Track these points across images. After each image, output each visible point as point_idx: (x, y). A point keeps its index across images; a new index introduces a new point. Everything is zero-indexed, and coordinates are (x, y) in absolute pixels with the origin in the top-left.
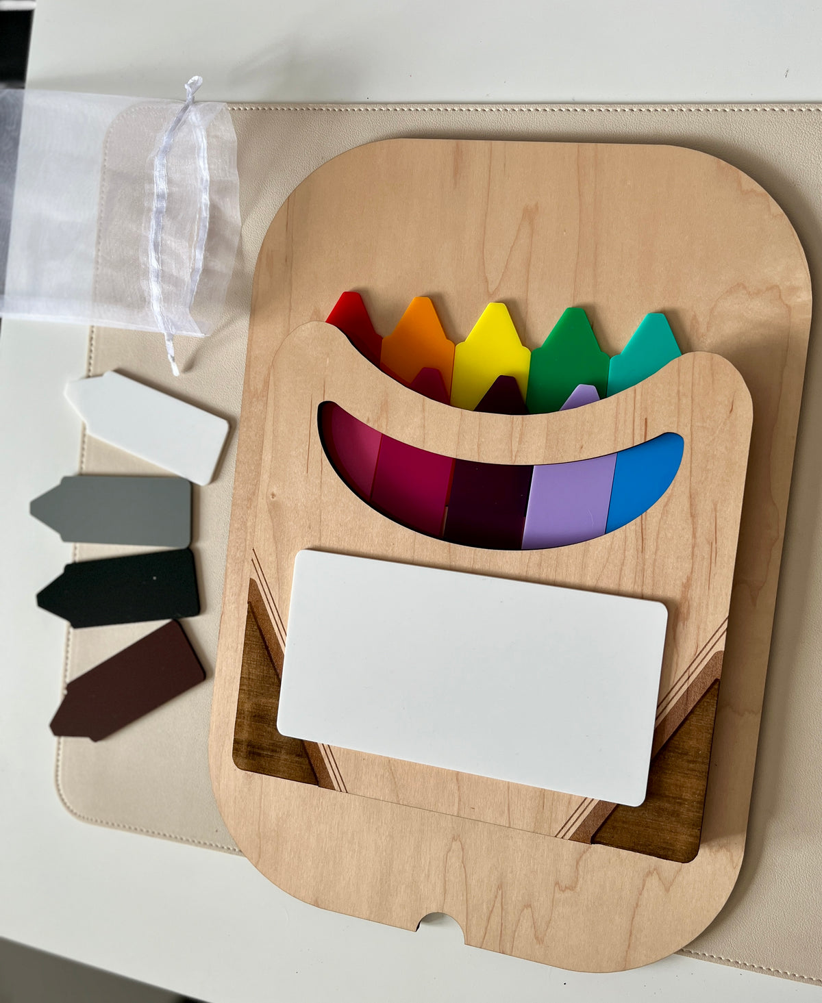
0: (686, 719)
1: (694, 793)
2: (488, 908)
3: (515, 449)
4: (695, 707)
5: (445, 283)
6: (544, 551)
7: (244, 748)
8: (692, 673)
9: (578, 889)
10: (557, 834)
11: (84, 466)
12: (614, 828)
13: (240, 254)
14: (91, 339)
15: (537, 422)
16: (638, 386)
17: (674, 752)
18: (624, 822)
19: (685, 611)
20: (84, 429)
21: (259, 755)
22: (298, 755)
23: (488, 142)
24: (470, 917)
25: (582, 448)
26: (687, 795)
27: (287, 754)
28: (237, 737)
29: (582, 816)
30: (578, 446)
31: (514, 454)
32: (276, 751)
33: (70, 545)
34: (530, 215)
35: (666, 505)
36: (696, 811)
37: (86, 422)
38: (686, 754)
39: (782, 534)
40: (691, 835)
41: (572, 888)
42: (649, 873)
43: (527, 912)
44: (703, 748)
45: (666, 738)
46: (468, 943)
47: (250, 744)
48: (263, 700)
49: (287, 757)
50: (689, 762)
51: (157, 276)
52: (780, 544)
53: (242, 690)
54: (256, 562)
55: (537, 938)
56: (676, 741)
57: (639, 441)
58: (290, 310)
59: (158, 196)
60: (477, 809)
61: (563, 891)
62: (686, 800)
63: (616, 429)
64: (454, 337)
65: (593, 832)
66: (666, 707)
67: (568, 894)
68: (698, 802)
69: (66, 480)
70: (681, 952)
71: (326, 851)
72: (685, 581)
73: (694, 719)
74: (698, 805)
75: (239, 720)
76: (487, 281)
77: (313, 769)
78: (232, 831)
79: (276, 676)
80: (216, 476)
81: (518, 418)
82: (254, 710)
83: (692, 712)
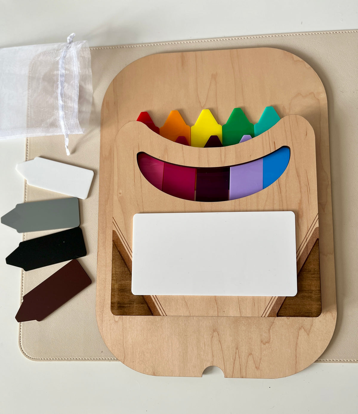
0: (308, 257)
1: (316, 287)
2: (233, 359)
3: (223, 160)
4: (311, 251)
5: (183, 105)
6: (241, 199)
7: (116, 305)
8: (308, 238)
9: (271, 341)
10: (262, 316)
11: (26, 199)
12: (285, 308)
13: (93, 104)
14: (27, 145)
15: (231, 148)
16: (269, 130)
17: (305, 271)
18: (289, 305)
19: (301, 214)
20: (26, 183)
21: (123, 307)
22: (142, 304)
23: (195, 52)
24: (225, 364)
25: (250, 156)
26: (313, 288)
27: (137, 304)
28: (113, 301)
29: (271, 305)
30: (249, 156)
31: (223, 162)
32: (131, 304)
33: (22, 234)
34: (214, 77)
35: (287, 173)
36: (318, 294)
37: (26, 179)
38: (310, 271)
39: (330, 183)
40: (317, 305)
41: (268, 342)
42: (300, 329)
43: (250, 357)
44: (317, 267)
45: (301, 266)
46: (226, 377)
47: (119, 303)
48: (123, 282)
49: (137, 305)
50: (312, 274)
51: (62, 107)
52: (330, 186)
53: (113, 279)
54: (115, 223)
55: (256, 368)
56: (306, 267)
57: (273, 151)
58: (118, 122)
59: (61, 76)
60: (225, 312)
61: (265, 344)
62: (313, 290)
63: (263, 147)
64: (190, 125)
65: (277, 312)
66: (299, 253)
67: (267, 345)
68: (318, 290)
69: (18, 206)
70: (317, 361)
71: (156, 349)
72: (299, 202)
73: (311, 257)
74: (318, 292)
75: (113, 293)
76: (200, 102)
77: (150, 309)
78: (111, 349)
79: (128, 271)
80: (89, 195)
81: (223, 148)
82: (119, 287)
83: (310, 254)
